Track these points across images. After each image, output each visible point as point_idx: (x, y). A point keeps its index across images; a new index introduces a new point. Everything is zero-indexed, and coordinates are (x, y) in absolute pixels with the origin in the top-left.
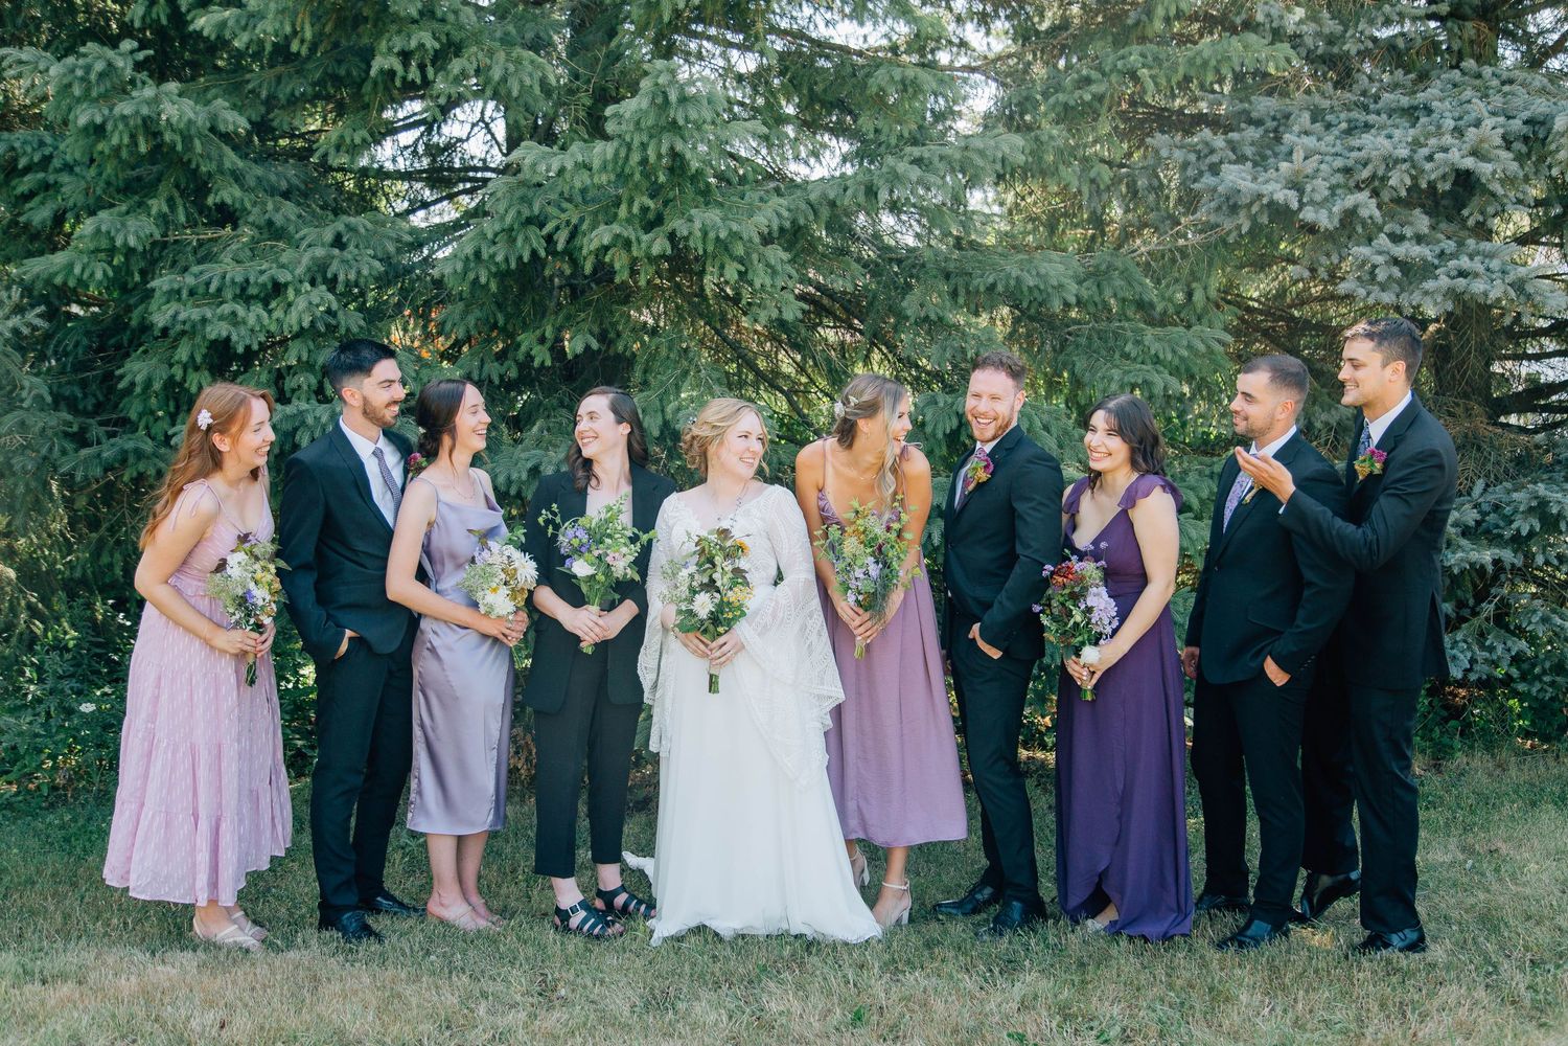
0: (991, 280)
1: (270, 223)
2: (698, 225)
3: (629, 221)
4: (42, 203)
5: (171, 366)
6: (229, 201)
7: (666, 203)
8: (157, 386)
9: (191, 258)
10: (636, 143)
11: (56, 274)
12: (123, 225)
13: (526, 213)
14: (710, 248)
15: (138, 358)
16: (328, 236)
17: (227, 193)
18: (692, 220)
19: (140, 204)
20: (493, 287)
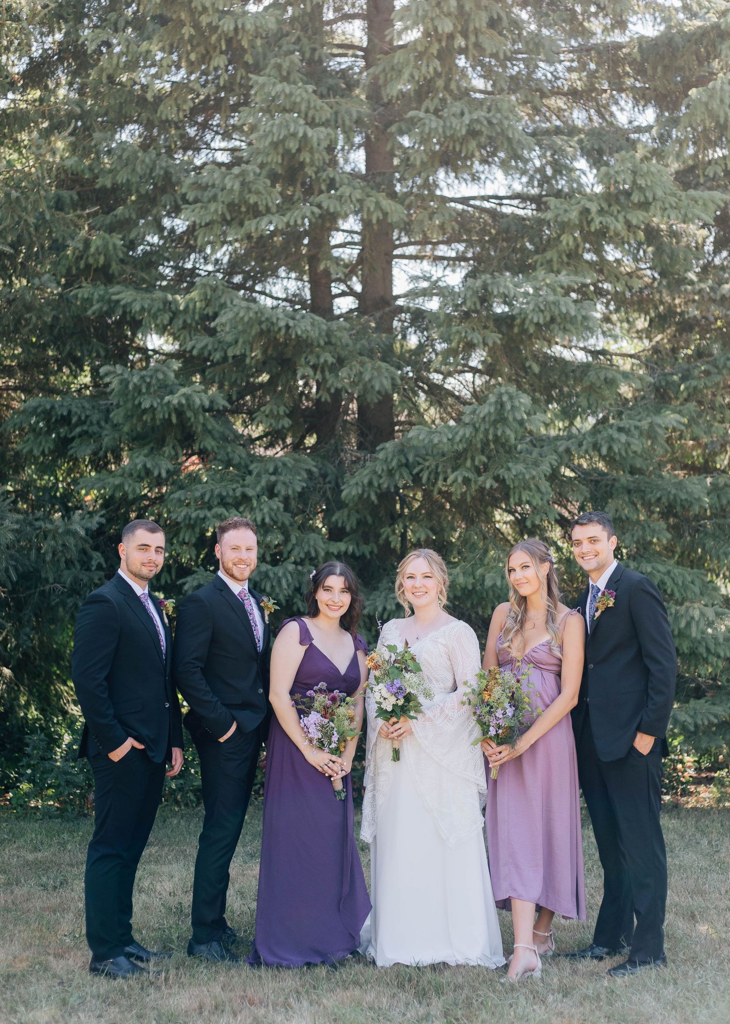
0: (658, 495)
2: (513, 472)
3: (469, 469)
4: (82, 444)
10: (482, 429)
12: (158, 464)
13: (404, 461)
16: (271, 469)
17: (207, 443)
18: (509, 469)
19: (152, 449)
20: (376, 502)
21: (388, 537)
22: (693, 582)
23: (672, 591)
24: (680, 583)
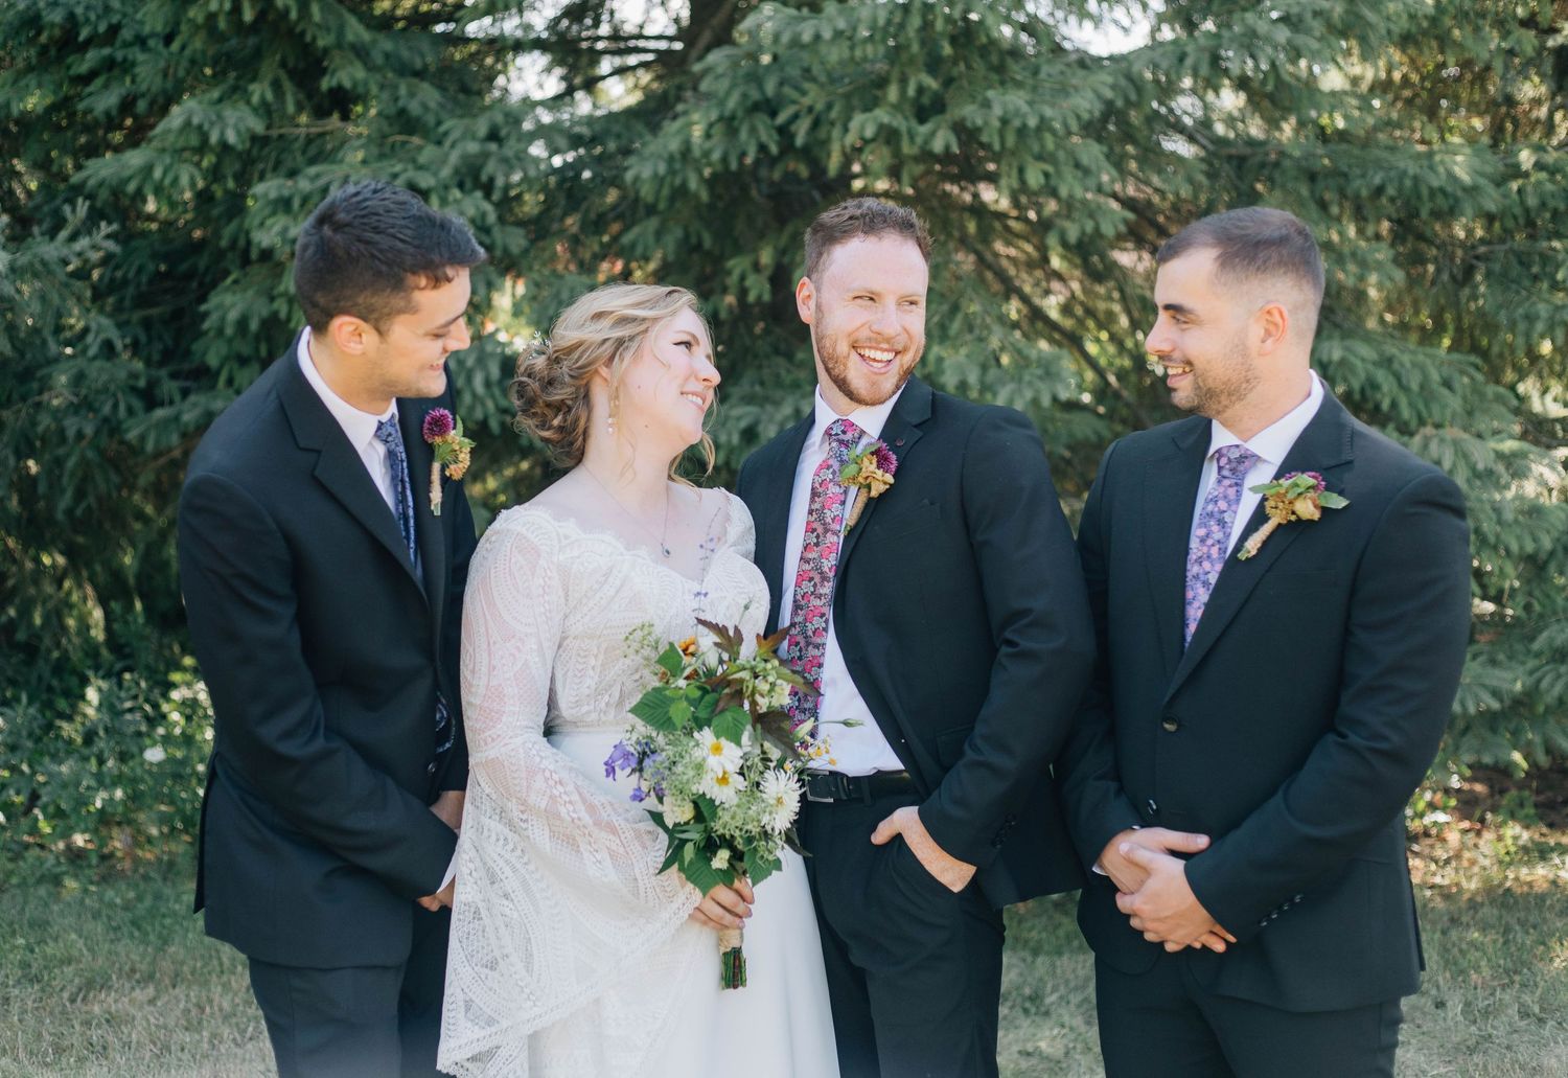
0: (1376, 181)
1: (402, 112)
2: (997, 111)
3: (897, 108)
4: (106, 86)
5: (272, 299)
6: (347, 84)
7: (948, 82)
8: (254, 325)
9: (300, 159)
11: (130, 179)
12: (220, 117)
13: (755, 95)
14: (1011, 140)
15: (227, 289)
16: (482, 128)
17: (347, 74)
18: (986, 104)
19: (235, 89)
20: (704, 196)
21: (743, 278)
22: (1447, 384)
23: (1394, 405)
24: (1415, 386)
